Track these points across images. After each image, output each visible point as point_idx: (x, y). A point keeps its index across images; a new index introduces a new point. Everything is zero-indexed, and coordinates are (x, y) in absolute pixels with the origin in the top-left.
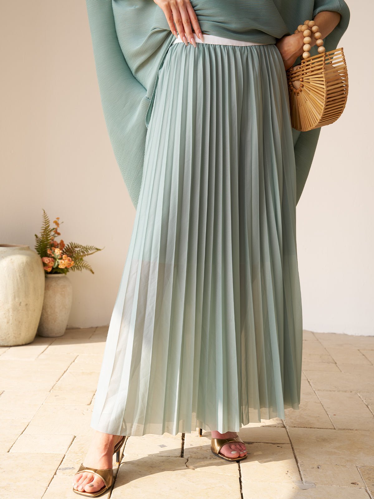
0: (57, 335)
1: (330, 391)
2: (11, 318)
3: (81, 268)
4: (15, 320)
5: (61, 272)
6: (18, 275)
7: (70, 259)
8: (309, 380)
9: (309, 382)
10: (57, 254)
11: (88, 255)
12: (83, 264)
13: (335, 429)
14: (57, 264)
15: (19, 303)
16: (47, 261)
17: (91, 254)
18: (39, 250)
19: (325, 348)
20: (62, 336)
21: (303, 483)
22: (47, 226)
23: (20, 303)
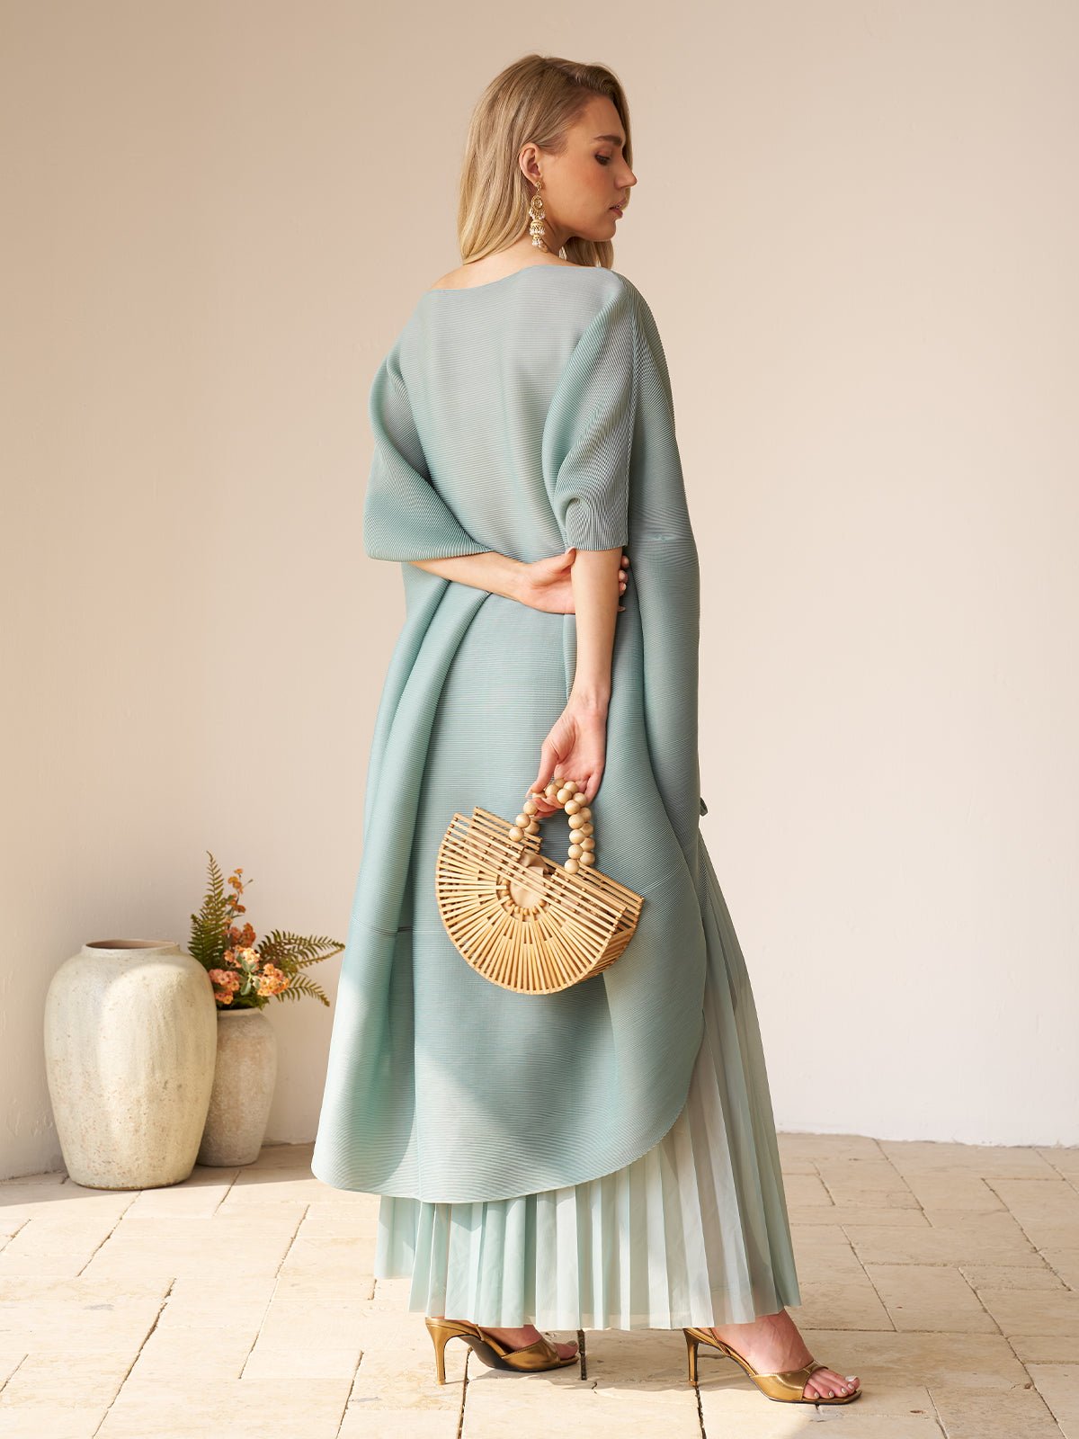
0: (244, 1161)
1: (898, 1264)
2: (144, 1119)
3: (298, 991)
4: (154, 1124)
5: (251, 1004)
6: (160, 1014)
7: (280, 972)
8: (853, 1245)
9: (852, 1248)
10: (250, 962)
11: (317, 960)
12: (302, 982)
13: (895, 1331)
14: (249, 985)
15: (163, 1082)
16: (223, 979)
17: (324, 958)
18: (197, 951)
19: (902, 1177)
20: (254, 1163)
21: (818, 1413)
22: (217, 892)
23: (166, 1082)
